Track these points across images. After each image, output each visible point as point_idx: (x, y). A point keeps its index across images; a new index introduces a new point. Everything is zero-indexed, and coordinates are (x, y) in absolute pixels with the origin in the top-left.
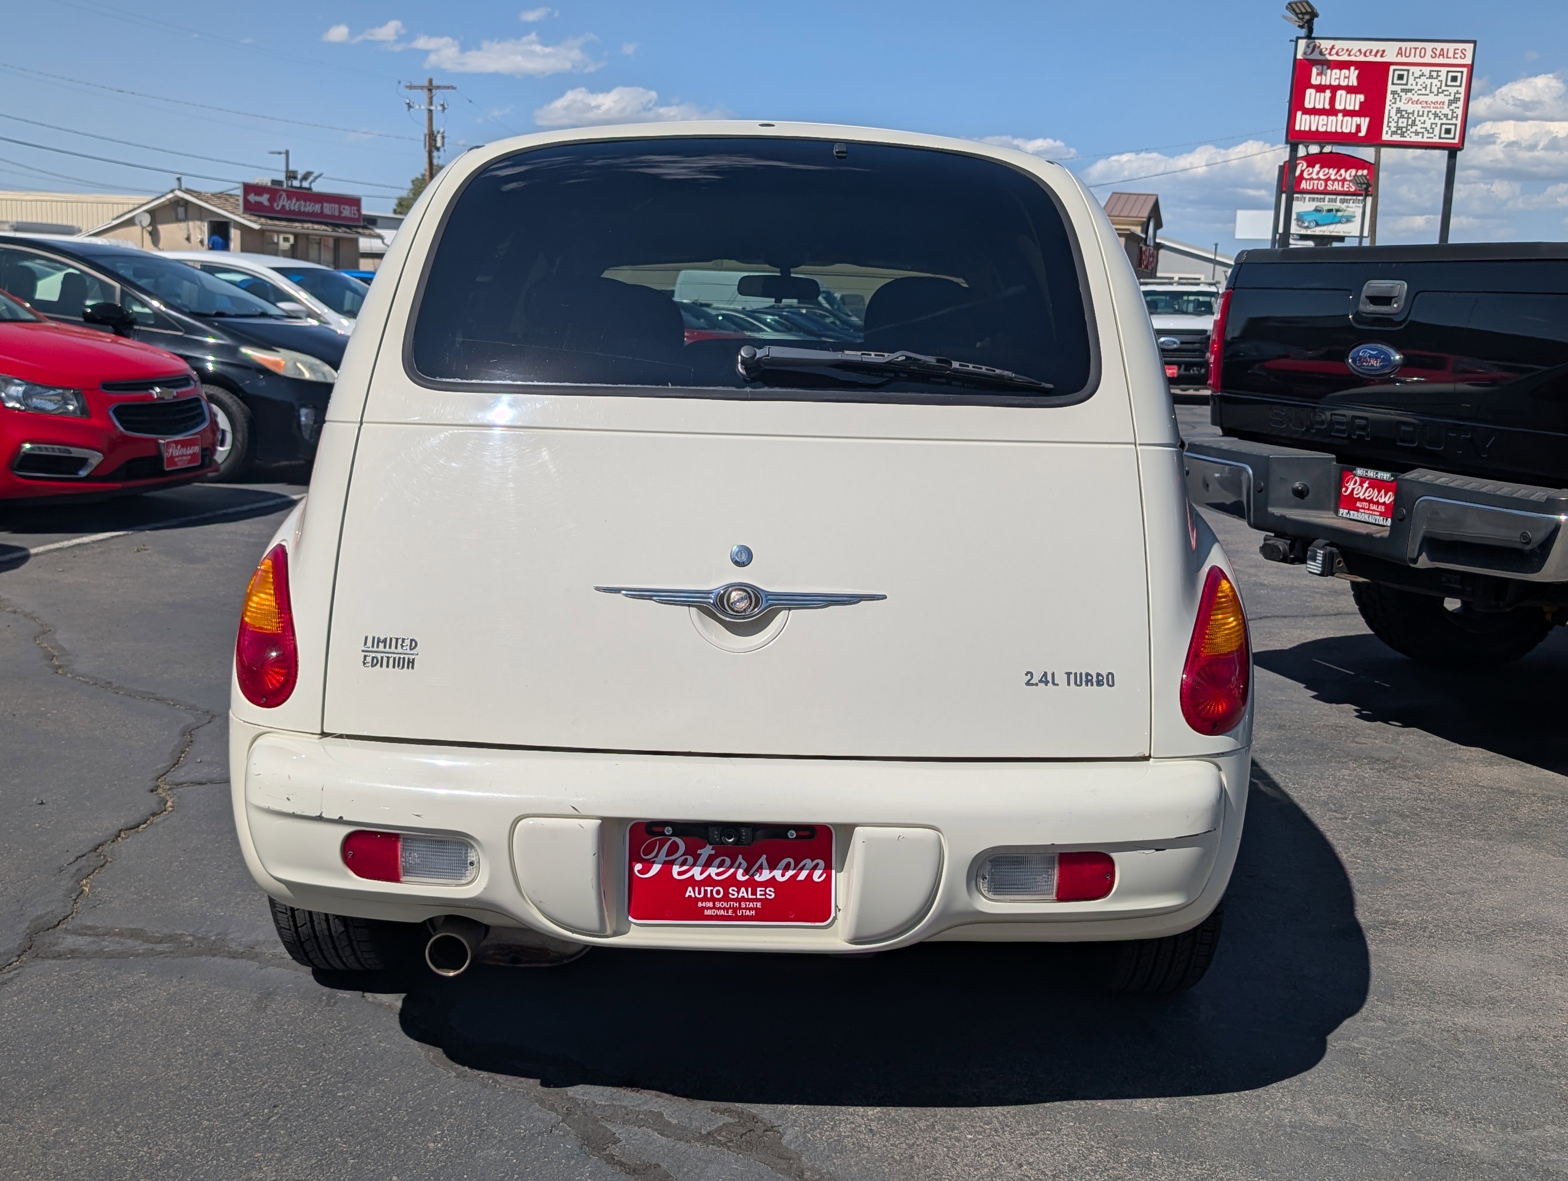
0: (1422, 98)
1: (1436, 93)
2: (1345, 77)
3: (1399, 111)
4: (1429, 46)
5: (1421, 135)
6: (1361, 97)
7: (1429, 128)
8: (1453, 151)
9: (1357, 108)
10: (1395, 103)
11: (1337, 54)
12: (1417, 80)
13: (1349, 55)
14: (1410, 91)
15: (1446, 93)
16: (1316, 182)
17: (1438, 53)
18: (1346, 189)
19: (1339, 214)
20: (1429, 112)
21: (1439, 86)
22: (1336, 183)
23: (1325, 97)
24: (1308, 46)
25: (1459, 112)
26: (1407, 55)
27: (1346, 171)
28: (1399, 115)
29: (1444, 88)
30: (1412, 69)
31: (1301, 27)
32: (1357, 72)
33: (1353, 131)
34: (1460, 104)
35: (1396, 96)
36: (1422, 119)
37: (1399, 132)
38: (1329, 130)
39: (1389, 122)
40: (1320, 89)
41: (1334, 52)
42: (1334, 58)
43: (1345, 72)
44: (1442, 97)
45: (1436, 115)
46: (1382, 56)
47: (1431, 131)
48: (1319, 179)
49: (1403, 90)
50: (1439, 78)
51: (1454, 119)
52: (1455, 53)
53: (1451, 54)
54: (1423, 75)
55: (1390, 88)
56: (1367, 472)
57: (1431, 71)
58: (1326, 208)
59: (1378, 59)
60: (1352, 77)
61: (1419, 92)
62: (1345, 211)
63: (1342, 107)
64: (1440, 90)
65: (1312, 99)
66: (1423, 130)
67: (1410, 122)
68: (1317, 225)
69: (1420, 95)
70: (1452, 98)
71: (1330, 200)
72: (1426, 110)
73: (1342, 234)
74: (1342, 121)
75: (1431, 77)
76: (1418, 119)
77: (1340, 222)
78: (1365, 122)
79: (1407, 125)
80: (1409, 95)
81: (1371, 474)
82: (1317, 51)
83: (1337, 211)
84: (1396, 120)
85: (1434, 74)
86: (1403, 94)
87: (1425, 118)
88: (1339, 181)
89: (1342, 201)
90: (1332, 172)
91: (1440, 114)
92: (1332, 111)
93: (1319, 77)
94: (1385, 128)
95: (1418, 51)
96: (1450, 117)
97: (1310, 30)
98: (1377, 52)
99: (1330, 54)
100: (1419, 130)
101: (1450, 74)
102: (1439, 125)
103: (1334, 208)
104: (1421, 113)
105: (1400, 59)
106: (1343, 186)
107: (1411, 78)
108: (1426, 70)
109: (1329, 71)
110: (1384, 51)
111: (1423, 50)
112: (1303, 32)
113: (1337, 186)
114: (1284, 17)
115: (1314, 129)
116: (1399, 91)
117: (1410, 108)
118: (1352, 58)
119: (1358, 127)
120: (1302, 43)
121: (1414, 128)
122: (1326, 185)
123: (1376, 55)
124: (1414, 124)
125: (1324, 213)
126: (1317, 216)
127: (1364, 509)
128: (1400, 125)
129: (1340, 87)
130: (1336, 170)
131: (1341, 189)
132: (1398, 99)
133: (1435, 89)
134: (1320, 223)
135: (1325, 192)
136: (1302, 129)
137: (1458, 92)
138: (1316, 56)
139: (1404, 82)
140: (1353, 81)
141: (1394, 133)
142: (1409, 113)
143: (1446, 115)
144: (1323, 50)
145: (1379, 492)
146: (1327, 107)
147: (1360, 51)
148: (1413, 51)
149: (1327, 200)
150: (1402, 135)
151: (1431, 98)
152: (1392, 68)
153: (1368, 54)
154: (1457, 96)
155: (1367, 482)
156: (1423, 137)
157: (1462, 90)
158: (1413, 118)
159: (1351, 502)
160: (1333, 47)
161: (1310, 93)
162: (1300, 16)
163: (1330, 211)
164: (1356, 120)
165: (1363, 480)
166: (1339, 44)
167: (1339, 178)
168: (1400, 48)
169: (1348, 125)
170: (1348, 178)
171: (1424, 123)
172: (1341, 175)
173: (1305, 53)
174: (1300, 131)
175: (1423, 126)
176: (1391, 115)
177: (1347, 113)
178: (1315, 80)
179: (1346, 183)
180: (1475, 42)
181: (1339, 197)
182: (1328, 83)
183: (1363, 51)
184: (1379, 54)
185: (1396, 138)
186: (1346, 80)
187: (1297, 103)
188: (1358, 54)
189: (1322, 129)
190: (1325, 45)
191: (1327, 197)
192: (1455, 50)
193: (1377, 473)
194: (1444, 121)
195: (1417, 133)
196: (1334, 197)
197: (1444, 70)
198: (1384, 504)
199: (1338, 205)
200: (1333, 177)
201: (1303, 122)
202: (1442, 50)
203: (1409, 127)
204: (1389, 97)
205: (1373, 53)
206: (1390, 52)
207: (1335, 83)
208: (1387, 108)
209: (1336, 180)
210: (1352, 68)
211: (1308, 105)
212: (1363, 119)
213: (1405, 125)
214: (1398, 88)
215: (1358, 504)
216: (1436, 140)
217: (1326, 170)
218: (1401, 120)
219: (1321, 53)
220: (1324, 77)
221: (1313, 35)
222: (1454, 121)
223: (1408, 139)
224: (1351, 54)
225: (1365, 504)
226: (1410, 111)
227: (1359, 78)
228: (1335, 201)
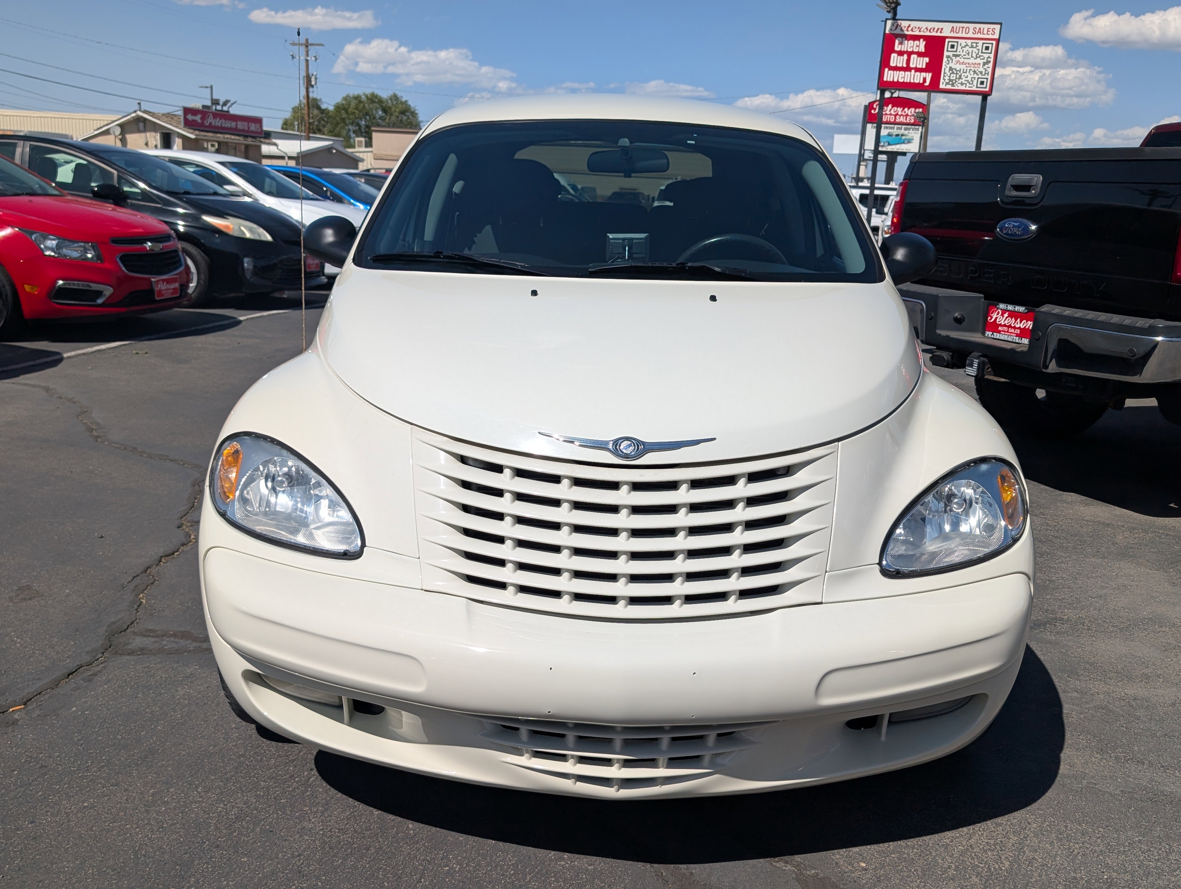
0: (966, 61)
1: (975, 57)
2: (917, 46)
3: (951, 69)
4: (972, 26)
5: (964, 85)
6: (927, 60)
7: (970, 81)
8: (985, 96)
9: (924, 67)
10: (948, 64)
11: (912, 30)
12: (963, 48)
13: (920, 31)
14: (958, 56)
15: (981, 57)
16: (889, 116)
17: (977, 31)
18: (908, 121)
19: (903, 137)
20: (970, 70)
21: (977, 53)
22: (902, 117)
23: (903, 59)
24: (893, 25)
25: (990, 70)
26: (957, 31)
27: (908, 109)
28: (951, 72)
29: (980, 54)
30: (960, 41)
31: (889, 12)
32: (924, 43)
33: (921, 82)
34: (991, 65)
35: (949, 59)
36: (966, 75)
37: (951, 83)
38: (905, 81)
39: (944, 76)
40: (901, 53)
41: (910, 29)
42: (910, 33)
43: (917, 42)
44: (978, 61)
45: (975, 72)
46: (941, 32)
47: (971, 82)
48: (891, 114)
49: (954, 55)
50: (978, 48)
51: (986, 75)
52: (988, 31)
53: (985, 32)
54: (967, 45)
55: (946, 53)
56: (1007, 306)
57: (972, 43)
58: (895, 134)
59: (939, 34)
60: (921, 46)
61: (964, 57)
62: (907, 135)
63: (914, 66)
64: (978, 56)
65: (895, 60)
66: (966, 82)
67: (958, 77)
68: (889, 144)
69: (965, 58)
70: (985, 61)
71: (898, 129)
72: (968, 69)
73: (905, 151)
74: (914, 75)
75: (972, 47)
76: (963, 74)
77: (904, 143)
78: (929, 76)
79: (956, 78)
80: (958, 58)
81: (1010, 307)
82: (899, 28)
83: (902, 135)
84: (949, 75)
85: (974, 45)
86: (954, 58)
87: (968, 74)
88: (903, 116)
89: (906, 129)
90: (900, 110)
91: (977, 72)
92: (908, 69)
93: (900, 46)
94: (942, 80)
95: (964, 29)
96: (983, 73)
97: (895, 14)
98: (938, 29)
99: (907, 30)
100: (964, 82)
101: (985, 45)
102: (976, 79)
103: (900, 133)
104: (965, 71)
105: (952, 35)
106: (906, 119)
107: (959, 47)
108: (969, 42)
109: (906, 42)
110: (942, 29)
111: (968, 29)
112: (890, 15)
113: (902, 119)
114: (878, 5)
115: (896, 80)
116: (951, 56)
117: (958, 67)
118: (922, 34)
119: (925, 80)
120: (889, 23)
121: (961, 80)
122: (895, 118)
123: (937, 32)
124: (960, 78)
125: (894, 137)
126: (889, 138)
127: (1005, 332)
128: (952, 78)
129: (913, 53)
130: (902, 109)
131: (905, 121)
132: (951, 61)
133: (974, 55)
134: (891, 143)
135: (895, 123)
136: (888, 80)
137: (989, 57)
138: (898, 32)
139: (955, 50)
140: (922, 49)
141: (947, 84)
142: (957, 71)
143: (981, 72)
144: (903, 28)
145: (1016, 320)
146: (905, 65)
147: (927, 28)
148: (961, 29)
149: (895, 128)
150: (953, 85)
151: (972, 61)
152: (947, 40)
153: (932, 30)
154: (989, 59)
155: (1007, 313)
156: (966, 87)
157: (992, 56)
158: (960, 74)
159: (995, 327)
160: (909, 26)
161: (894, 56)
162: (889, 4)
163: (897, 135)
164: (924, 74)
165: (1004, 312)
166: (914, 24)
167: (904, 114)
168: (953, 27)
169: (917, 78)
170: (909, 114)
171: (967, 77)
172: (905, 112)
173: (891, 29)
174: (887, 81)
175: (966, 79)
176: (946, 71)
177: (917, 70)
178: (897, 47)
179: (908, 117)
180: (1001, 24)
181: (903, 127)
182: (905, 50)
183: (929, 29)
184: (939, 31)
185: (949, 87)
186: (918, 48)
187: (885, 63)
188: (926, 30)
189: (901, 80)
190: (904, 24)
191: (896, 126)
192: (988, 29)
193: (1015, 307)
194: (980, 76)
195: (962, 84)
196: (900, 126)
197: (981, 42)
198: (1019, 328)
199: (903, 131)
200: (900, 113)
201: (889, 76)
202: (980, 29)
203: (957, 80)
204: (945, 59)
205: (935, 30)
206: (946, 30)
207: (910, 50)
208: (943, 67)
209: (902, 115)
210: (922, 40)
211: (892, 64)
212: (927, 74)
213: (954, 78)
214: (951, 54)
215: (1000, 328)
216: (974, 88)
217: (896, 108)
218: (952, 75)
219: (902, 30)
220: (903, 46)
221: (897, 18)
222: (986, 76)
223: (956, 88)
224: (921, 30)
225: (1005, 329)
226: (958, 69)
227: (926, 46)
228: (901, 129)
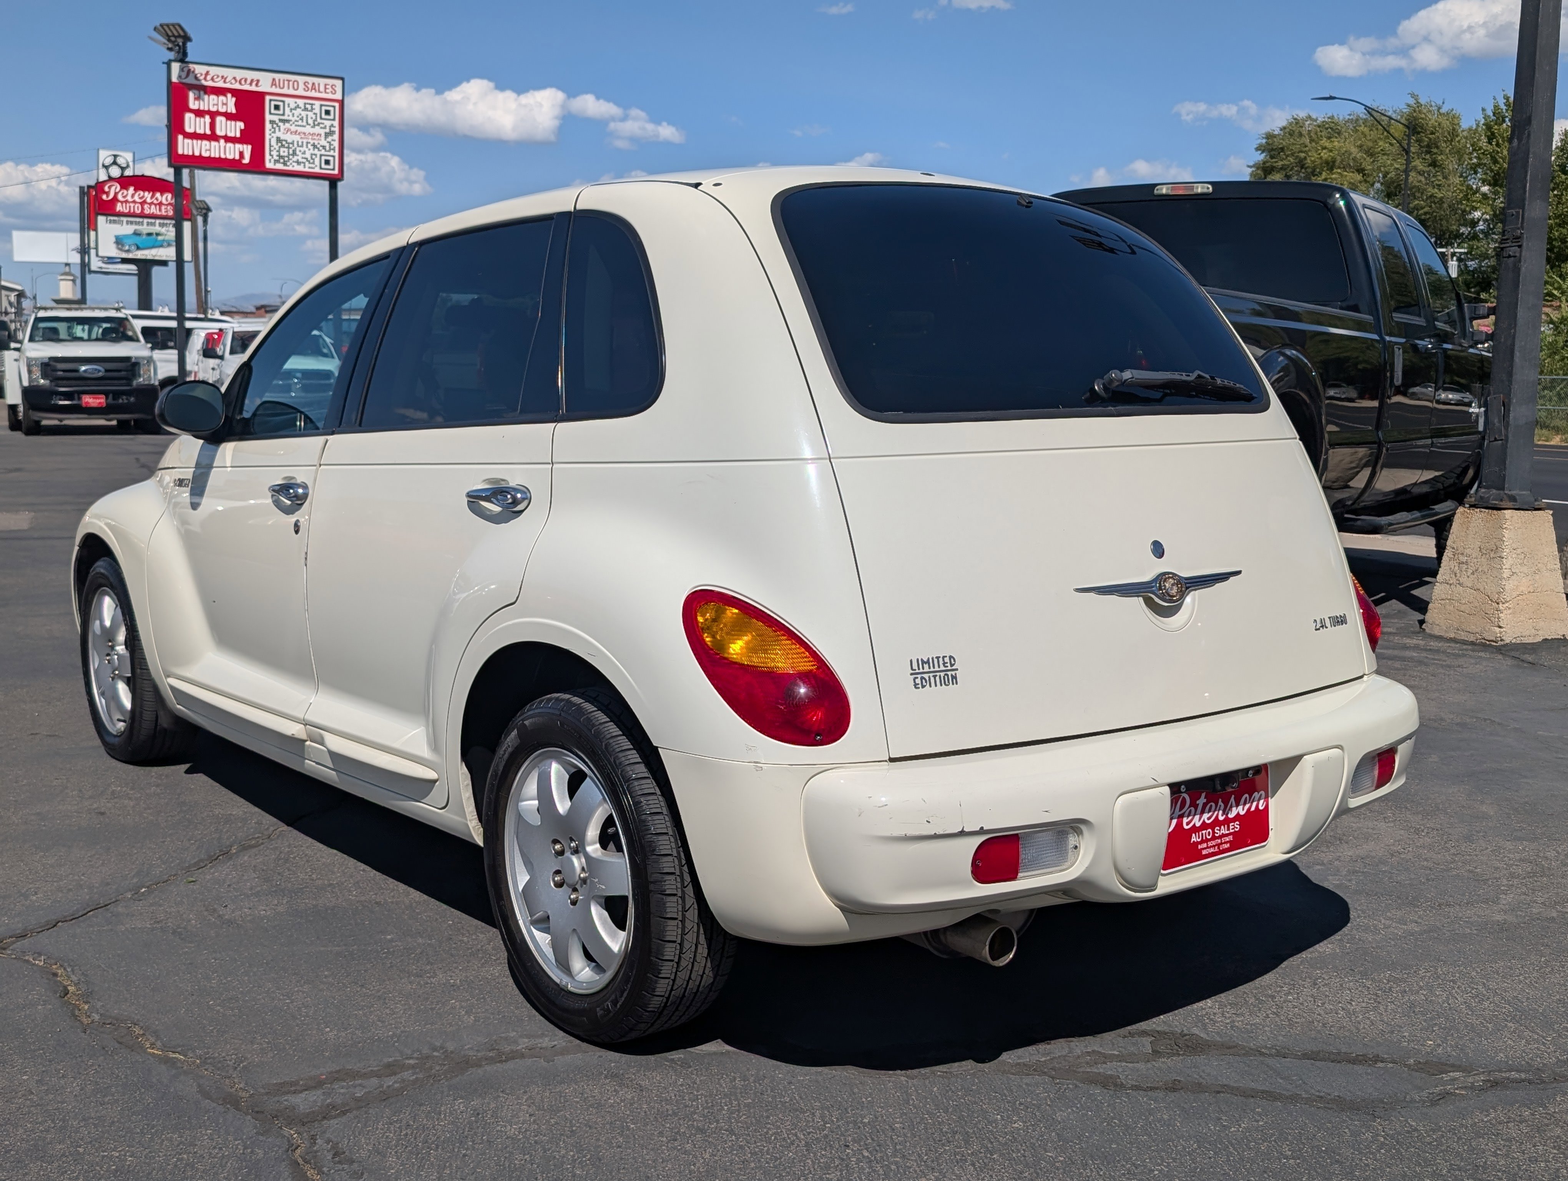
0: (300, 129)
1: (312, 124)
2: (223, 104)
3: (279, 140)
4: (301, 79)
5: (302, 165)
6: (241, 125)
7: (309, 159)
8: (333, 182)
9: (238, 135)
10: (274, 132)
11: (212, 79)
12: (293, 111)
13: (225, 82)
14: (288, 121)
15: (321, 125)
16: (132, 205)
17: (310, 86)
18: (164, 214)
20: (307, 143)
21: (314, 118)
22: (153, 206)
23: (205, 123)
24: (182, 70)
25: (336, 144)
26: (282, 86)
27: (161, 195)
28: (280, 144)
29: (319, 120)
30: (287, 100)
31: (170, 49)
32: (234, 99)
33: (237, 157)
34: (336, 137)
35: (275, 126)
36: (302, 149)
37: (282, 161)
38: (213, 156)
39: (270, 151)
40: (199, 113)
41: (209, 78)
42: (210, 83)
43: (222, 98)
44: (317, 130)
45: (314, 146)
46: (257, 85)
47: (311, 161)
48: (135, 202)
49: (281, 120)
50: (314, 111)
51: (332, 151)
52: (326, 88)
53: (322, 89)
54: (298, 107)
55: (268, 117)
57: (305, 104)
59: (253, 88)
60: (229, 104)
61: (296, 123)
62: (165, 235)
63: (223, 134)
64: (316, 123)
65: (191, 123)
66: (304, 160)
67: (291, 152)
69: (298, 126)
70: (327, 130)
71: (149, 224)
72: (305, 141)
74: (225, 147)
75: (306, 109)
76: (298, 149)
78: (247, 150)
79: (289, 154)
80: (287, 125)
82: (191, 75)
84: (277, 149)
85: (309, 107)
86: (281, 124)
87: (304, 148)
89: (162, 225)
91: (318, 146)
92: (213, 137)
93: (197, 102)
94: (267, 157)
95: (291, 83)
96: (328, 148)
97: (185, 54)
98: (252, 81)
99: (205, 79)
100: (301, 160)
101: (324, 108)
102: (318, 156)
104: (300, 144)
105: (274, 90)
107: (287, 110)
108: (301, 102)
109: (206, 97)
110: (258, 81)
111: (296, 83)
112: (172, 55)
113: (154, 210)
114: (152, 39)
115: (197, 153)
116: (277, 121)
117: (289, 138)
118: (228, 86)
119: (241, 154)
120: (176, 67)
121: (295, 158)
122: (143, 208)
123: (251, 84)
124: (294, 154)
128: (282, 154)
129: (218, 113)
130: (151, 194)
131: (159, 213)
132: (277, 129)
133: (310, 121)
136: (186, 153)
137: (332, 126)
138: (190, 80)
139: (281, 112)
140: (232, 109)
141: (276, 161)
142: (289, 143)
143: (324, 147)
144: (198, 75)
146: (208, 132)
147: (234, 78)
148: (286, 83)
150: (285, 164)
151: (308, 129)
152: (268, 98)
153: (243, 82)
154: (332, 129)
156: (305, 167)
157: (336, 123)
158: (293, 148)
160: (207, 73)
161: (189, 117)
162: (172, 39)
163: (149, 234)
164: (239, 147)
166: (213, 70)
167: (155, 202)
168: (274, 80)
169: (231, 151)
170: (164, 202)
171: (304, 153)
172: (157, 199)
173: (180, 77)
174: (183, 155)
175: (304, 156)
176: (272, 144)
177: (228, 139)
178: (193, 104)
179: (163, 207)
180: (342, 79)
182: (206, 109)
183: (238, 79)
184: (254, 84)
185: (280, 166)
186: (225, 107)
187: (175, 126)
188: (233, 81)
189: (205, 154)
190: (200, 70)
191: (146, 220)
192: (326, 85)
194: (323, 152)
195: (298, 163)
196: (153, 220)
197: (317, 104)
199: (157, 228)
200: (149, 201)
201: (185, 146)
202: (313, 84)
203: (291, 157)
204: (268, 126)
205: (248, 82)
206: (264, 83)
207: (213, 109)
208: (267, 137)
209: (152, 203)
210: (229, 95)
211: (189, 129)
212: (245, 146)
213: (286, 154)
214: (276, 118)
216: (317, 170)
218: (282, 149)
219: (196, 78)
220: (201, 102)
221: (187, 60)
222: (332, 153)
223: (290, 168)
224: (227, 81)
226: (290, 141)
227: (236, 105)
228: (154, 224)
